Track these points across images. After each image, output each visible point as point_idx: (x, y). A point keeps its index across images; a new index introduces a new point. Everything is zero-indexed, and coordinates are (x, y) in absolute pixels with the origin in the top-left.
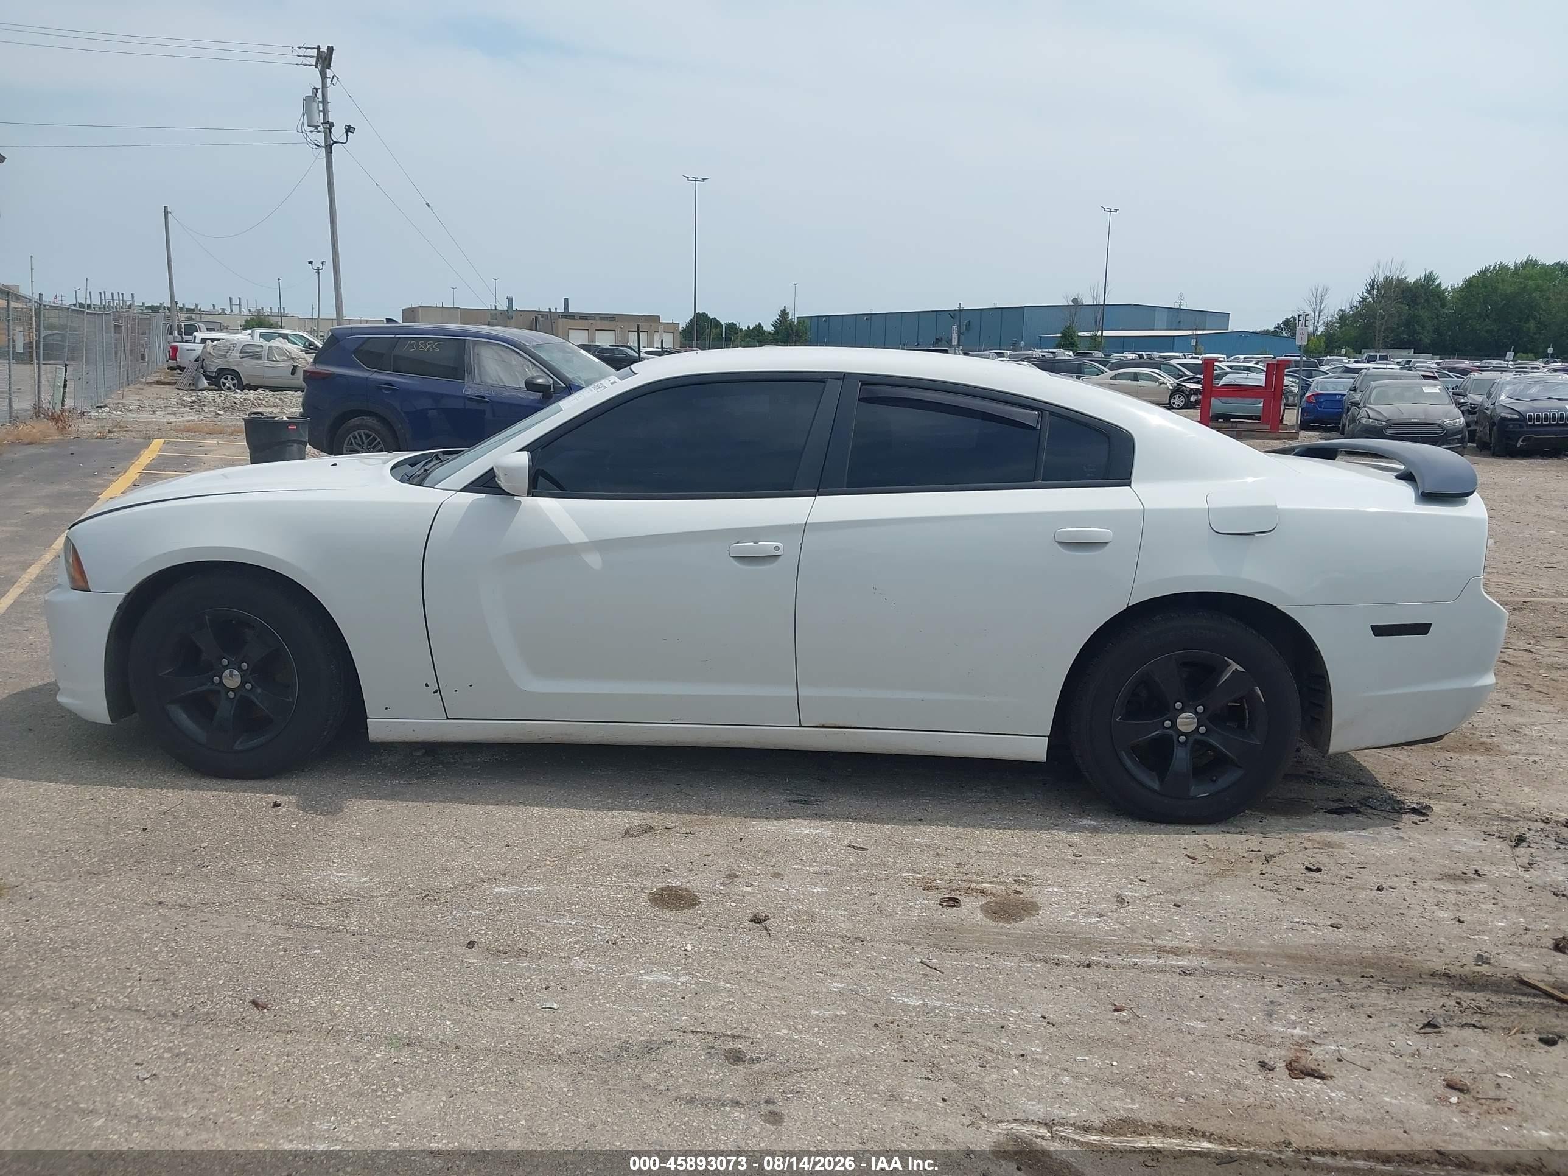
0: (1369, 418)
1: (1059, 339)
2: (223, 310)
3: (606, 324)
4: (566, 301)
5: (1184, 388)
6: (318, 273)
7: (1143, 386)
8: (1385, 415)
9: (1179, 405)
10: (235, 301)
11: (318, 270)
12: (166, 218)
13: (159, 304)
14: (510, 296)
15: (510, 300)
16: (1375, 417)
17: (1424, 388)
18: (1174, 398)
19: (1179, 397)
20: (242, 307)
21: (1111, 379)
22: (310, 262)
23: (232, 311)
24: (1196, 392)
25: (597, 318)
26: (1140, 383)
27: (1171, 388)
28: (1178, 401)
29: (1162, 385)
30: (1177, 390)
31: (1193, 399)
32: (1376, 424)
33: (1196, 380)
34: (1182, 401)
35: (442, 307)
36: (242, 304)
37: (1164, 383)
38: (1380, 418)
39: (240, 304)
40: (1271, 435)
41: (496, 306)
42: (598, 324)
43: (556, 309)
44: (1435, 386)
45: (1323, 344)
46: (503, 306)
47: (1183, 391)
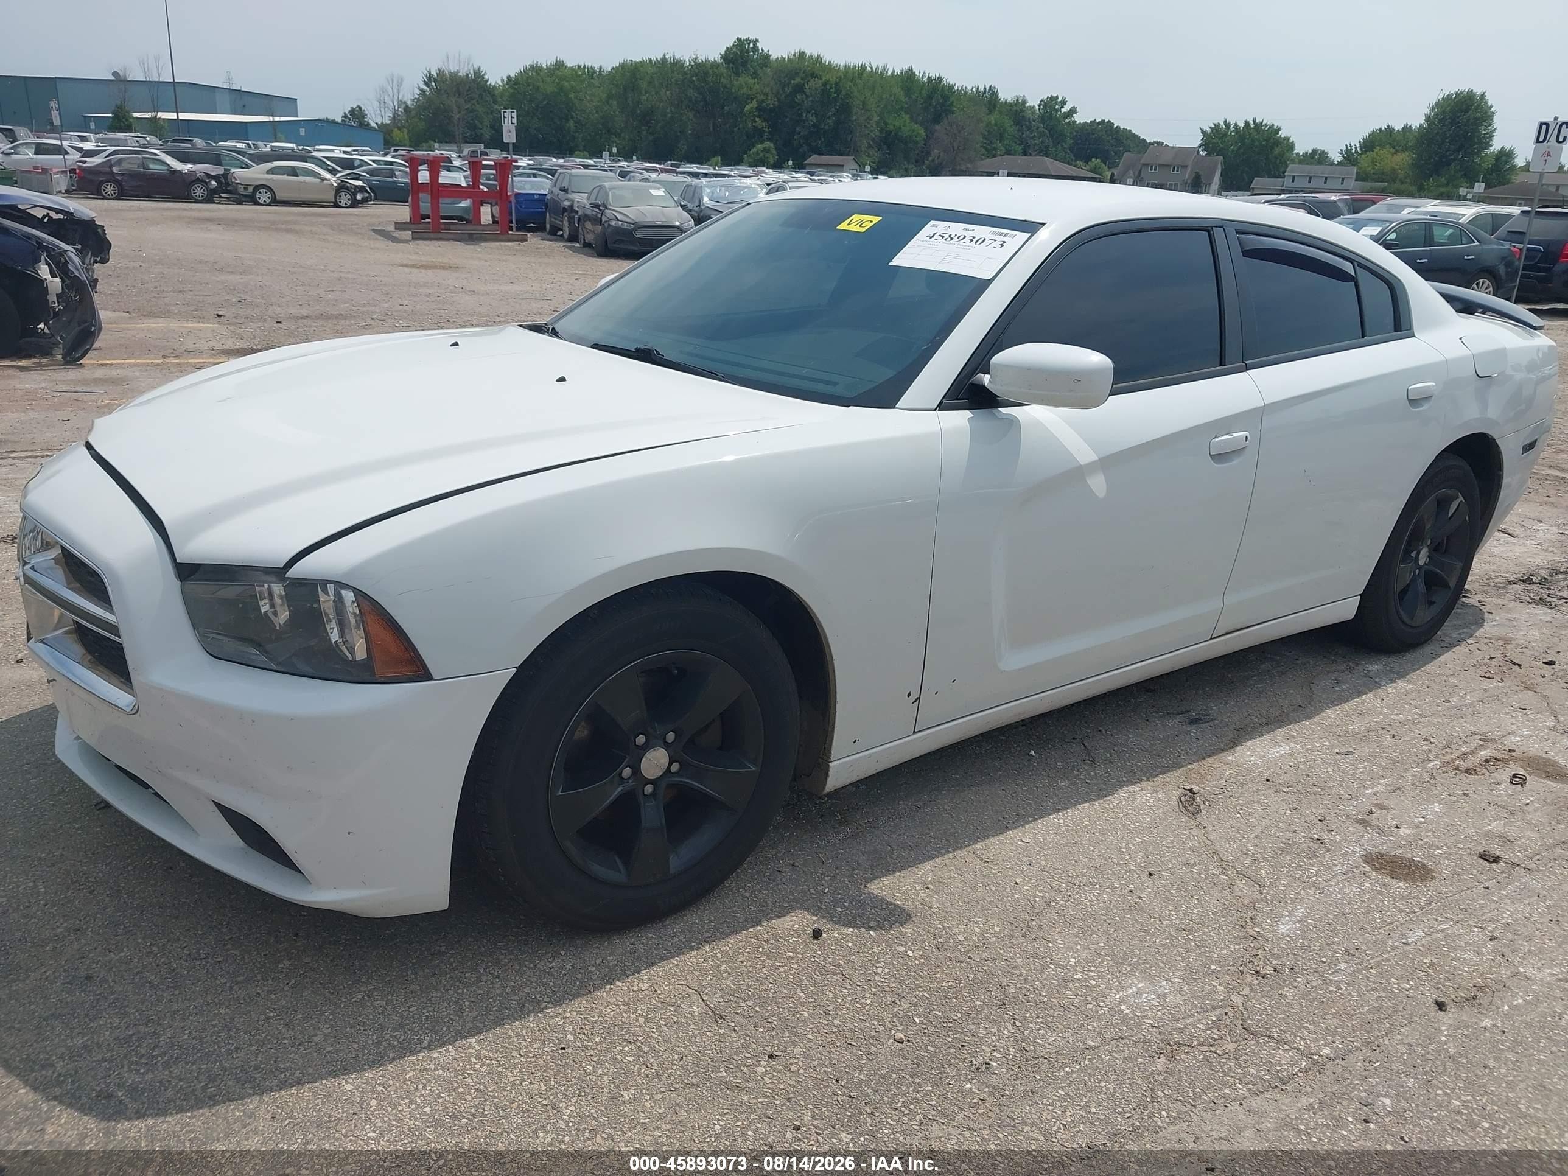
0: (618, 220)
1: (111, 120)
5: (349, 185)
7: (305, 182)
8: (632, 217)
9: (346, 204)
16: (623, 220)
17: (651, 191)
18: (340, 196)
19: (345, 195)
21: (268, 172)
24: (361, 189)
26: (301, 178)
27: (335, 184)
28: (345, 199)
29: (325, 182)
30: (342, 187)
31: (359, 197)
32: (626, 226)
33: (354, 176)
34: (349, 200)
37: (326, 179)
38: (628, 220)
40: (501, 237)
44: (659, 188)
45: (406, 137)
47: (347, 188)
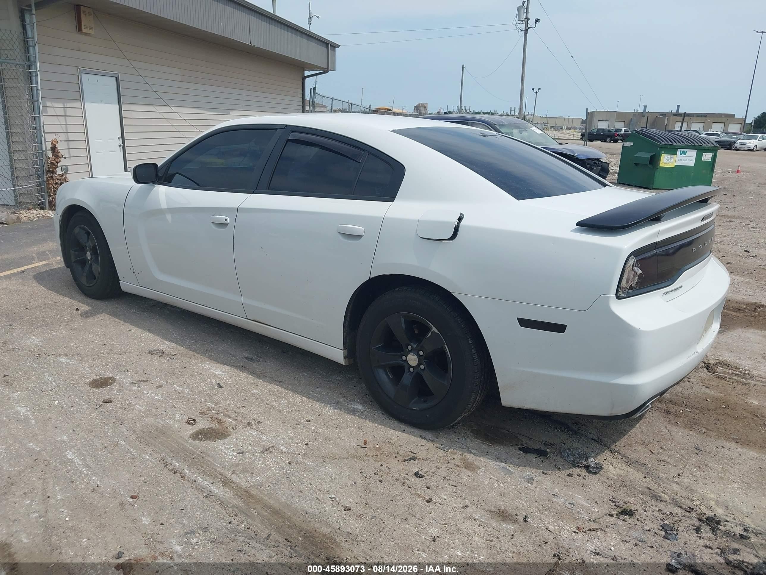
2: (507, 113)
3: (700, 119)
4: (678, 106)
6: (536, 94)
10: (513, 109)
11: (536, 92)
12: (463, 70)
13: (480, 111)
14: (645, 104)
15: (645, 107)
20: (516, 112)
22: (533, 89)
23: (510, 114)
25: (695, 115)
35: (608, 111)
36: (516, 110)
39: (515, 110)
41: (637, 110)
42: (695, 119)
43: (672, 111)
46: (641, 110)
